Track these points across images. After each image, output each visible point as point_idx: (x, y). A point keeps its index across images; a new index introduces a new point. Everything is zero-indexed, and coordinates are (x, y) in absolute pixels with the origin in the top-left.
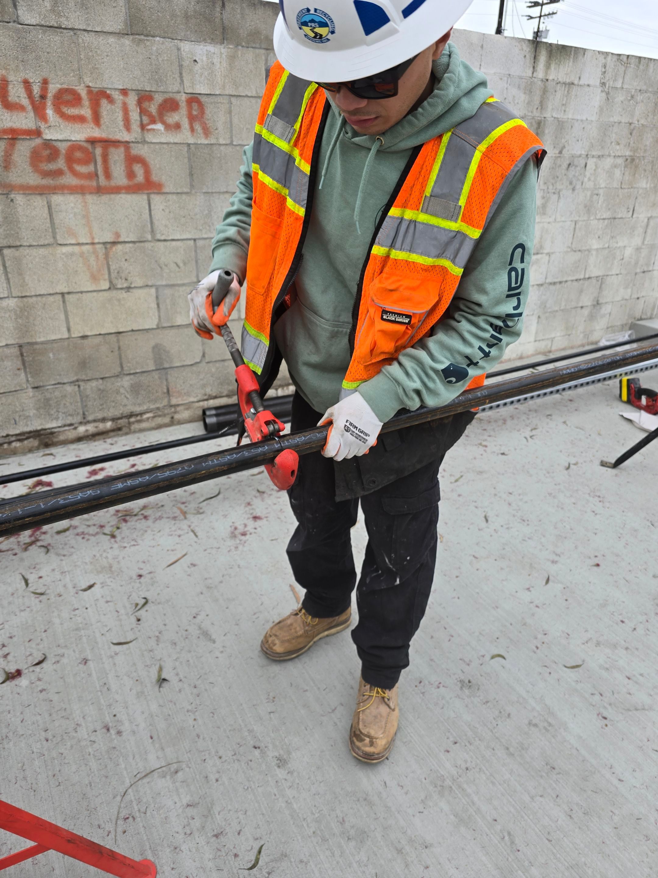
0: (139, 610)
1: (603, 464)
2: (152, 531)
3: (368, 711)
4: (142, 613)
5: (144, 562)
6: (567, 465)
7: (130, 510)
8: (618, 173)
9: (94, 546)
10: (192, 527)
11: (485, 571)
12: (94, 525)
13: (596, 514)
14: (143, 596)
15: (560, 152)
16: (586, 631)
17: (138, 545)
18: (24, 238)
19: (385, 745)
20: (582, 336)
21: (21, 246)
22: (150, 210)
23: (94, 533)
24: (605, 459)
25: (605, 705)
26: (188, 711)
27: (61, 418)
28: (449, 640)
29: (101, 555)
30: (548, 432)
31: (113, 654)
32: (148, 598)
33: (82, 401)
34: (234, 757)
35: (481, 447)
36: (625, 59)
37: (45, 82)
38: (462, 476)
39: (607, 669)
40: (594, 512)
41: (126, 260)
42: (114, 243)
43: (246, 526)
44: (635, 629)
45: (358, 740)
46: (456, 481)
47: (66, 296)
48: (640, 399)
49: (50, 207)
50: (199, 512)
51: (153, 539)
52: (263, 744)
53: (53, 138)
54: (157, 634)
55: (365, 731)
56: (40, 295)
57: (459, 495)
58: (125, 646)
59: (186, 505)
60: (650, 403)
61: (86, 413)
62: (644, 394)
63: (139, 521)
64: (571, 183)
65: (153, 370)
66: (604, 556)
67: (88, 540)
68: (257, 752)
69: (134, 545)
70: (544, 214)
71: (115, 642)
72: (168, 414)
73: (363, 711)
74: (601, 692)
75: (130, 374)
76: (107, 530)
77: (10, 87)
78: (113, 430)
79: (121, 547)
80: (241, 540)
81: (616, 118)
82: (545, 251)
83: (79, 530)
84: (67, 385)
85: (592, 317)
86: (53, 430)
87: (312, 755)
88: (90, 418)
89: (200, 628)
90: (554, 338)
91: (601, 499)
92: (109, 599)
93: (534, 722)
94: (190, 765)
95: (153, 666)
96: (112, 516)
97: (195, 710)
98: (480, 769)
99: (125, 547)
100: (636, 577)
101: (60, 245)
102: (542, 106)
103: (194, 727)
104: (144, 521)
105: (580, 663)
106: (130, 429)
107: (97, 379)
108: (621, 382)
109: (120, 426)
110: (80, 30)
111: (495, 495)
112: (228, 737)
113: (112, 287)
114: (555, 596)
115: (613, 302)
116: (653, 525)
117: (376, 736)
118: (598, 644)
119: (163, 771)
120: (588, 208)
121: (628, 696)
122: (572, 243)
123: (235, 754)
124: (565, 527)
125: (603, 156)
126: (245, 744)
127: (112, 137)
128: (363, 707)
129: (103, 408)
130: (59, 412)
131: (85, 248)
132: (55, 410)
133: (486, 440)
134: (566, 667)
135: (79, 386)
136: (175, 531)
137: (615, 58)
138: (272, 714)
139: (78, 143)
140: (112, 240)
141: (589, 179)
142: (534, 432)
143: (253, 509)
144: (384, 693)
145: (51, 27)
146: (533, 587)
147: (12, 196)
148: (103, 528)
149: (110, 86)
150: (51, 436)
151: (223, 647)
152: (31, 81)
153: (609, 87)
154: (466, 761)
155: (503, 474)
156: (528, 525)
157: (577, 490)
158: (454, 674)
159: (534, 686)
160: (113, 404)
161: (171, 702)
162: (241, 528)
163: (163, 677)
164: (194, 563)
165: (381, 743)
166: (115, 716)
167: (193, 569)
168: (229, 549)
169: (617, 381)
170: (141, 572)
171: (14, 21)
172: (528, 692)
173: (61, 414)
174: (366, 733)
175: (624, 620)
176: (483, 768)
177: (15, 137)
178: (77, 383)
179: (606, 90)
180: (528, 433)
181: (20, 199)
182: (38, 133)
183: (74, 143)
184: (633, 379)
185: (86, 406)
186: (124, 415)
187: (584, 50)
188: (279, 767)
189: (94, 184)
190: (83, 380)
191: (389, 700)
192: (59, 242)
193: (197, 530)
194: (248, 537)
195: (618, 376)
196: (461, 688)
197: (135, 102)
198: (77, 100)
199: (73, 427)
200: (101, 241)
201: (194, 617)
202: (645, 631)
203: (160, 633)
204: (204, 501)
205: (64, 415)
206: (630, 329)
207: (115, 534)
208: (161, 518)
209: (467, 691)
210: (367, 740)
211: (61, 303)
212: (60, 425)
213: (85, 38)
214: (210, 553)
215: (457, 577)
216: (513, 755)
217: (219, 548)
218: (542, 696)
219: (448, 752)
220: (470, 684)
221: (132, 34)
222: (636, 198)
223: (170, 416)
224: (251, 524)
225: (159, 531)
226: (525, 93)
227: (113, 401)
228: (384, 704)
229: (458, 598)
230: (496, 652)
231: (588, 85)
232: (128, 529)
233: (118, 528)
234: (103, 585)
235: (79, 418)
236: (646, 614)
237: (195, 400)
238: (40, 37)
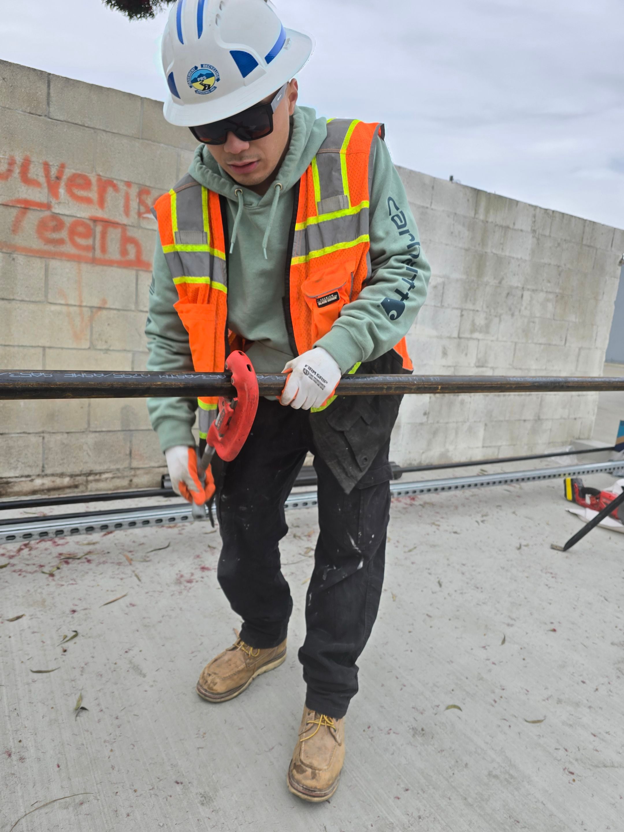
0: (67, 641)
1: (553, 547)
2: (94, 573)
3: (311, 741)
4: (70, 645)
5: (80, 600)
6: (518, 546)
7: (73, 554)
8: (550, 306)
9: (29, 583)
10: (136, 572)
11: (439, 628)
12: (34, 564)
13: (549, 587)
14: (74, 630)
15: (500, 283)
16: (546, 688)
17: (76, 584)
18: (18, 293)
20: (526, 447)
21: (13, 300)
22: (137, 284)
23: (32, 571)
24: (555, 544)
25: (571, 760)
26: (105, 742)
27: (19, 468)
28: (401, 689)
29: (36, 591)
30: (498, 519)
31: (30, 681)
32: (79, 631)
33: (44, 453)
34: (152, 792)
35: (434, 526)
36: (551, 213)
37: (63, 166)
38: (415, 548)
39: (571, 725)
40: (547, 585)
41: (109, 325)
42: (100, 308)
43: (192, 574)
44: (597, 689)
45: (298, 772)
46: (410, 551)
47: (47, 350)
48: (584, 498)
49: (47, 270)
50: (145, 560)
51: (94, 580)
52: (186, 780)
53: (61, 212)
54: (83, 665)
55: (307, 761)
56: (22, 346)
57: (413, 563)
58: (44, 674)
59: (133, 553)
60: (594, 502)
61: (46, 466)
62: (588, 493)
63: (81, 564)
64: (510, 309)
65: (119, 431)
66: (559, 623)
67: (24, 576)
68: (179, 788)
69: (72, 584)
70: (487, 332)
71: (34, 670)
72: (127, 476)
73: (306, 741)
74: (566, 748)
75: (96, 432)
76: (46, 569)
77: (32, 166)
78: (69, 487)
79: (59, 585)
80: (186, 587)
81: (546, 260)
82: (490, 365)
83: (17, 568)
84: (32, 435)
85: (534, 431)
86: (10, 480)
87: (242, 794)
88: (49, 471)
89: (131, 662)
90: (500, 446)
91: (554, 575)
92: (35, 630)
93: (494, 773)
94: (98, 797)
95: (73, 695)
96: (54, 558)
97: (114, 741)
98: (434, 818)
99: (62, 585)
100: (594, 643)
101: (51, 303)
102: (483, 243)
103: (109, 757)
104: (87, 564)
105: (541, 718)
106: (87, 488)
107: (62, 432)
108: (565, 481)
109: (77, 483)
110: (100, 130)
111: (449, 565)
112: (147, 770)
113: (92, 347)
114: (512, 655)
115: (552, 420)
116: (606, 600)
117: (319, 767)
118: (559, 701)
119: (66, 802)
120: (526, 332)
121: (595, 752)
122: (513, 361)
123: (153, 788)
124: (519, 596)
125: (536, 290)
126: (166, 778)
127: (112, 218)
128: (306, 737)
129: (63, 463)
130: (18, 461)
131: (72, 309)
132: (15, 459)
133: (438, 521)
134: (526, 721)
135: (43, 438)
136: (118, 574)
137: (543, 211)
138: (200, 750)
139: (82, 219)
140: (98, 305)
141: (526, 308)
142: (484, 518)
143: (201, 561)
145: (76, 124)
146: (489, 646)
147: (15, 256)
148: (43, 568)
149: (117, 178)
150: (6, 486)
151: (154, 681)
152: (51, 163)
153: (539, 234)
154: (418, 810)
155: (456, 549)
156: (482, 592)
157: (529, 567)
158: (406, 722)
159: (493, 738)
160: (74, 460)
161: (88, 731)
162: (187, 576)
163: (82, 705)
164: (133, 603)
165: (324, 776)
166: (20, 741)
167: (132, 608)
168: (172, 593)
169: (561, 480)
170: (75, 608)
171: (46, 116)
172: (487, 743)
173: (20, 463)
174: (308, 763)
175: (584, 681)
176: (438, 817)
177: (27, 207)
178: (42, 435)
179: (537, 235)
180: (479, 518)
181: (21, 259)
182: (48, 206)
183: (79, 219)
184: (577, 479)
185: (47, 458)
186: (83, 472)
187: (517, 202)
188: (203, 804)
189: (90, 255)
190: (49, 433)
191: (335, 731)
192: (50, 301)
193: (140, 575)
194: (193, 584)
195: (562, 476)
196: (414, 736)
197: (136, 194)
198: (87, 184)
199: (29, 479)
200: (89, 305)
201: (126, 652)
202: (608, 692)
203: (86, 664)
204: (152, 551)
205: (23, 466)
206: (570, 444)
207: (54, 573)
208: (104, 562)
209: (420, 739)
210: (309, 771)
211: (41, 355)
212: (17, 475)
213: (102, 137)
214: (151, 596)
215: (410, 632)
216: (472, 805)
217: (162, 592)
218: (502, 748)
219: (399, 798)
220: (424, 732)
221: (142, 139)
222: (568, 330)
223: (129, 479)
224: (198, 573)
225: (102, 574)
226: (469, 230)
227: (75, 457)
228: (329, 735)
229: (411, 651)
230: (451, 703)
231: (522, 231)
232: (68, 570)
233: (58, 568)
234: (33, 617)
235: (38, 471)
236: (607, 677)
237: (156, 465)
238: (65, 130)
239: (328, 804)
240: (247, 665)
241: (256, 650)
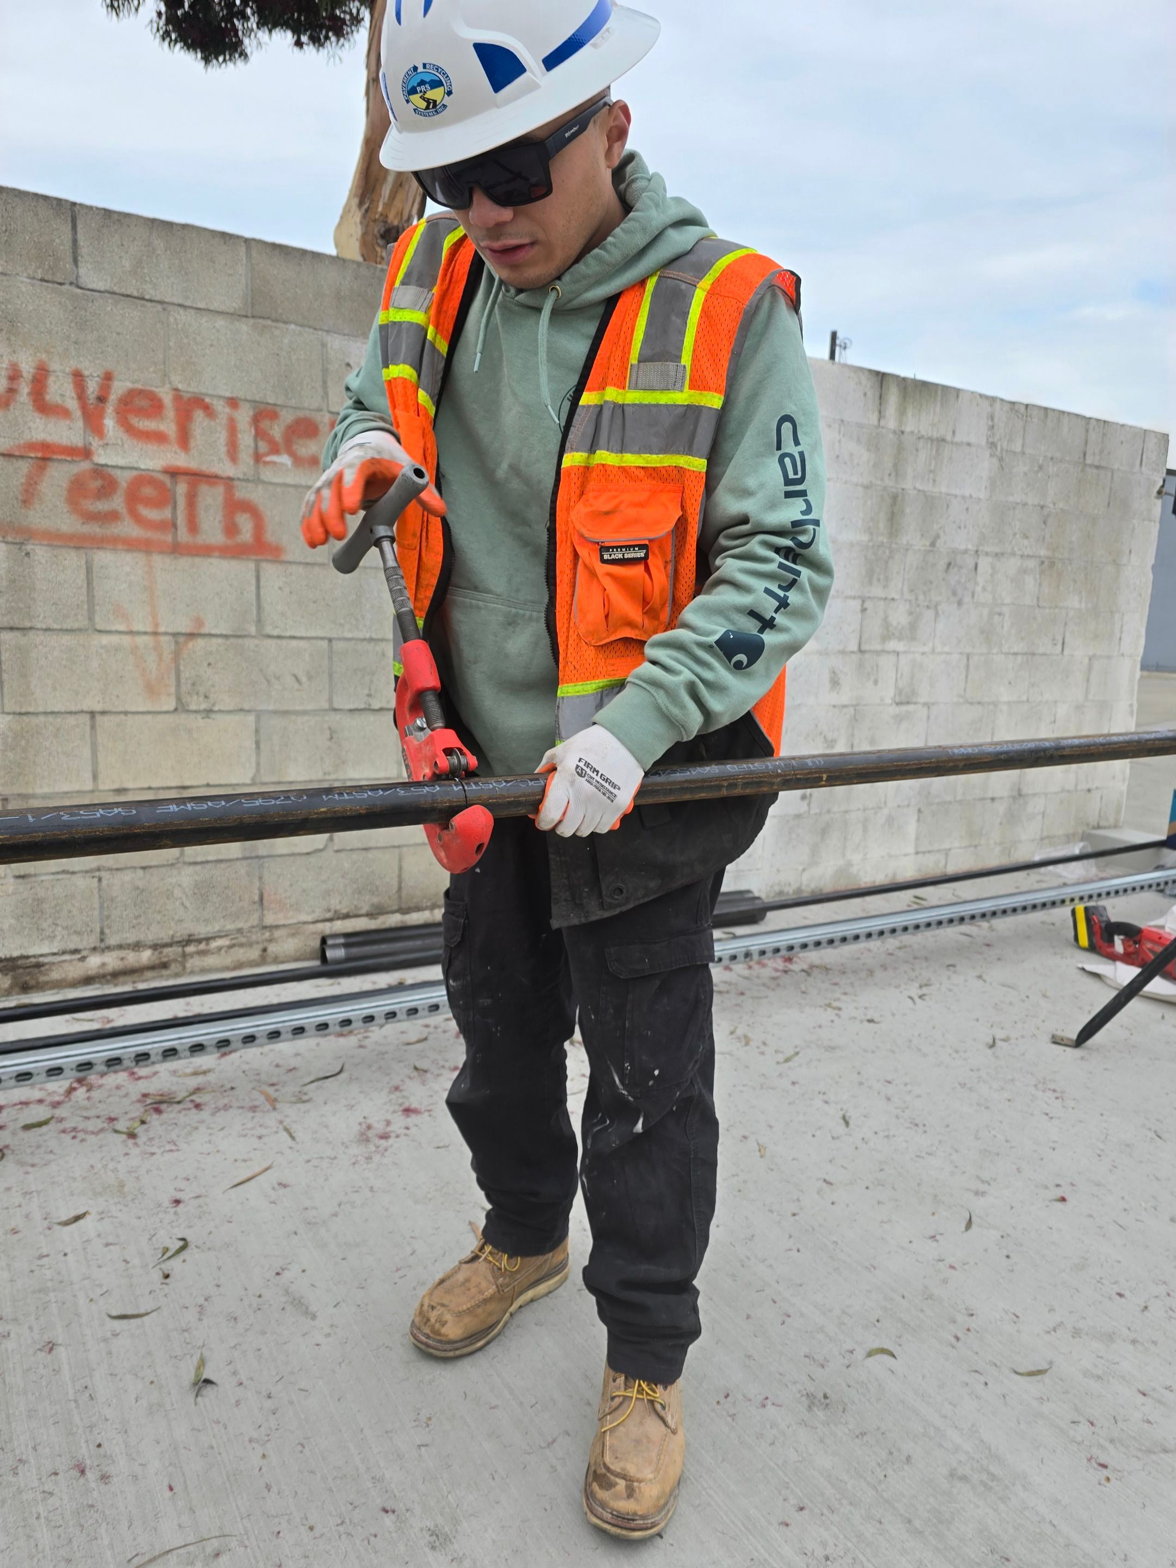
0: (169, 1258)
1: (1057, 1041)
2: (208, 1128)
3: (622, 1429)
4: (175, 1265)
5: (188, 1180)
6: (991, 1042)
7: (170, 1094)
8: (1030, 582)
9: (93, 1151)
10: (285, 1124)
11: (848, 1206)
12: (98, 1117)
13: (1052, 1118)
14: (180, 1236)
15: (933, 544)
16: (1052, 1310)
17: (178, 1150)
18: (39, 616)
19: (658, 1498)
20: (998, 849)
21: (31, 628)
22: (258, 587)
23: (96, 1130)
24: (1059, 1033)
25: (1102, 1441)
26: (251, 1441)
27: (59, 938)
28: (783, 1323)
29: (105, 1166)
30: (950, 990)
31: (109, 1335)
32: (189, 1239)
33: (101, 907)
34: (341, 1529)
35: (829, 1010)
36: (1023, 409)
37: (108, 377)
38: (797, 1053)
39: (1099, 1377)
40: (1047, 1114)
41: (209, 664)
42: (192, 636)
43: (388, 1123)
44: (1146, 1307)
45: (601, 1487)
46: (787, 1060)
47: (99, 718)
48: (1111, 942)
49: (89, 570)
50: (301, 1099)
51: (210, 1142)
52: (401, 1505)
53: (110, 463)
54: (201, 1300)
55: (616, 1467)
56: (52, 713)
57: (793, 1083)
58: (133, 1321)
59: (276, 1087)
60: (1131, 949)
61: (107, 931)
62: (1119, 934)
63: (183, 1112)
64: (954, 593)
65: (238, 859)
66: (1072, 1185)
67: (83, 1140)
68: (388, 1520)
69: (172, 1151)
70: (913, 639)
71: (114, 1313)
72: (258, 943)
73: (612, 1430)
74: (1091, 1419)
75: (195, 863)
76: (122, 1125)
77: (51, 380)
78: (152, 968)
79: (146, 1153)
80: (377, 1147)
81: (1017, 497)
82: (921, 700)
83: (68, 1125)
84: (78, 875)
85: (1012, 818)
86: (41, 959)
87: (503, 1527)
88: (112, 941)
89: (287, 1292)
90: (950, 850)
91: (1058, 1095)
92: (111, 1240)
93: (960, 1471)
94: (246, 1542)
95: (188, 1357)
96: (133, 1103)
97: (266, 1438)
98: (854, 1559)
99: (153, 1154)
100: (1137, 1220)
101: (100, 631)
102: (897, 471)
103: (260, 1469)
104: (194, 1111)
105: (1044, 1366)
106: (184, 968)
107: (135, 868)
108: (1073, 912)
109: (165, 960)
110: (173, 304)
111: (861, 1084)
112: (331, 1490)
113: (181, 708)
114: (986, 1250)
115: (1046, 794)
116: (1159, 1137)
117: (639, 1476)
118: (1076, 1333)
119: (189, 1553)
120: (987, 634)
121: (1146, 1425)
122: (965, 690)
123: (343, 1523)
124: (995, 1137)
125: (1002, 554)
126: (364, 1503)
127: (205, 468)
128: (610, 1423)
129: (139, 924)
130: (56, 925)
131: (141, 640)
132: (50, 921)
133: (839, 999)
134: (1016, 1373)
135: (100, 880)
136: (251, 1129)
137: (1007, 407)
138: (423, 1449)
139: (150, 473)
140: (188, 630)
141: (984, 589)
142: (924, 990)
143: (404, 1097)
144: (654, 1392)
145: (128, 296)
146: (941, 1234)
147: (29, 547)
148: (115, 1122)
149: (211, 392)
150: (36, 970)
151: (332, 1326)
152: (86, 373)
153: (1002, 450)
154: (824, 1544)
155: (873, 1052)
156: (925, 1132)
157: (1012, 1080)
158: (795, 1383)
159: (955, 1406)
160: (159, 917)
161: (218, 1422)
162: (379, 1127)
163: (204, 1377)
164: (284, 1182)
165: (650, 1492)
166: (99, 1445)
167: (281, 1191)
168: (353, 1160)
169: (1066, 911)
170: (179, 1196)
171: (71, 284)
172: (945, 1417)
173: (60, 929)
174: (618, 1470)
175: (1122, 1292)
176: (861, 1556)
177: (48, 455)
178: (97, 874)
179: (998, 453)
180: (914, 991)
181: (40, 552)
182: (86, 453)
183: (143, 473)
184: (1095, 908)
185: (108, 917)
186: (176, 939)
187: (958, 391)
188: (433, 1548)
189: (169, 538)
190: (110, 869)
191: (664, 1407)
192: (98, 627)
193: (294, 1128)
194: (391, 1141)
195: (1068, 902)
196: (810, 1408)
197: (248, 419)
198: (155, 407)
199: (78, 956)
200: (170, 630)
201: (278, 1274)
202: (1166, 1312)
203: (206, 1300)
204: (312, 1082)
205: (65, 932)
206: (1082, 840)
207: (136, 1131)
208: (226, 1107)
209: (821, 1414)
210: (622, 1483)
211: (88, 728)
212: (55, 951)
213: (179, 317)
214: (316, 1167)
215: (794, 1215)
216: (921, 1532)
217: (335, 1158)
218: (973, 1425)
219: (787, 1525)
220: (827, 1401)
221: (253, 317)
222: (1066, 624)
223: (261, 947)
224: (399, 1122)
225: (222, 1129)
226: (869, 450)
227: (159, 912)
228: (654, 1417)
229: (798, 1251)
230: (876, 1345)
231: (969, 444)
232: (161, 1125)
233: (143, 1122)
234: (102, 1215)
235: (93, 940)
236: (1165, 1283)
237: (309, 918)
238: (109, 309)
239: (659, 1538)
240: (499, 1288)
241: (513, 1261)
